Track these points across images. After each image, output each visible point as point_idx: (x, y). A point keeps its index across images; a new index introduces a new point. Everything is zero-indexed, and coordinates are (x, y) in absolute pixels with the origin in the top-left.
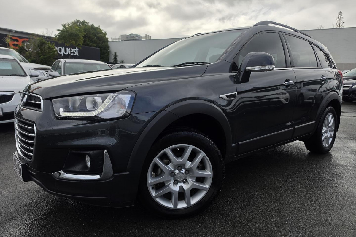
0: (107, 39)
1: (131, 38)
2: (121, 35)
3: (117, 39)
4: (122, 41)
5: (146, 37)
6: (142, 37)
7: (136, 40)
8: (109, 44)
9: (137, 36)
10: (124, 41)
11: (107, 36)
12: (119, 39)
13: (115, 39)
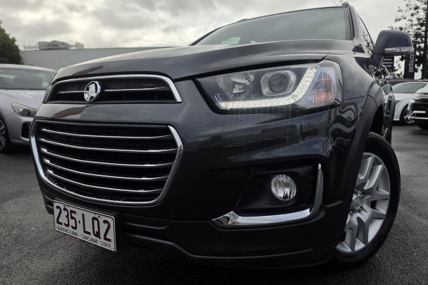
0: (17, 47)
1: (54, 46)
2: (39, 43)
3: (32, 47)
4: (40, 50)
5: (76, 46)
6: (70, 46)
7: (62, 49)
8: (21, 55)
9: (63, 43)
10: (44, 50)
11: (16, 43)
12: (35, 47)
13: (30, 47)
